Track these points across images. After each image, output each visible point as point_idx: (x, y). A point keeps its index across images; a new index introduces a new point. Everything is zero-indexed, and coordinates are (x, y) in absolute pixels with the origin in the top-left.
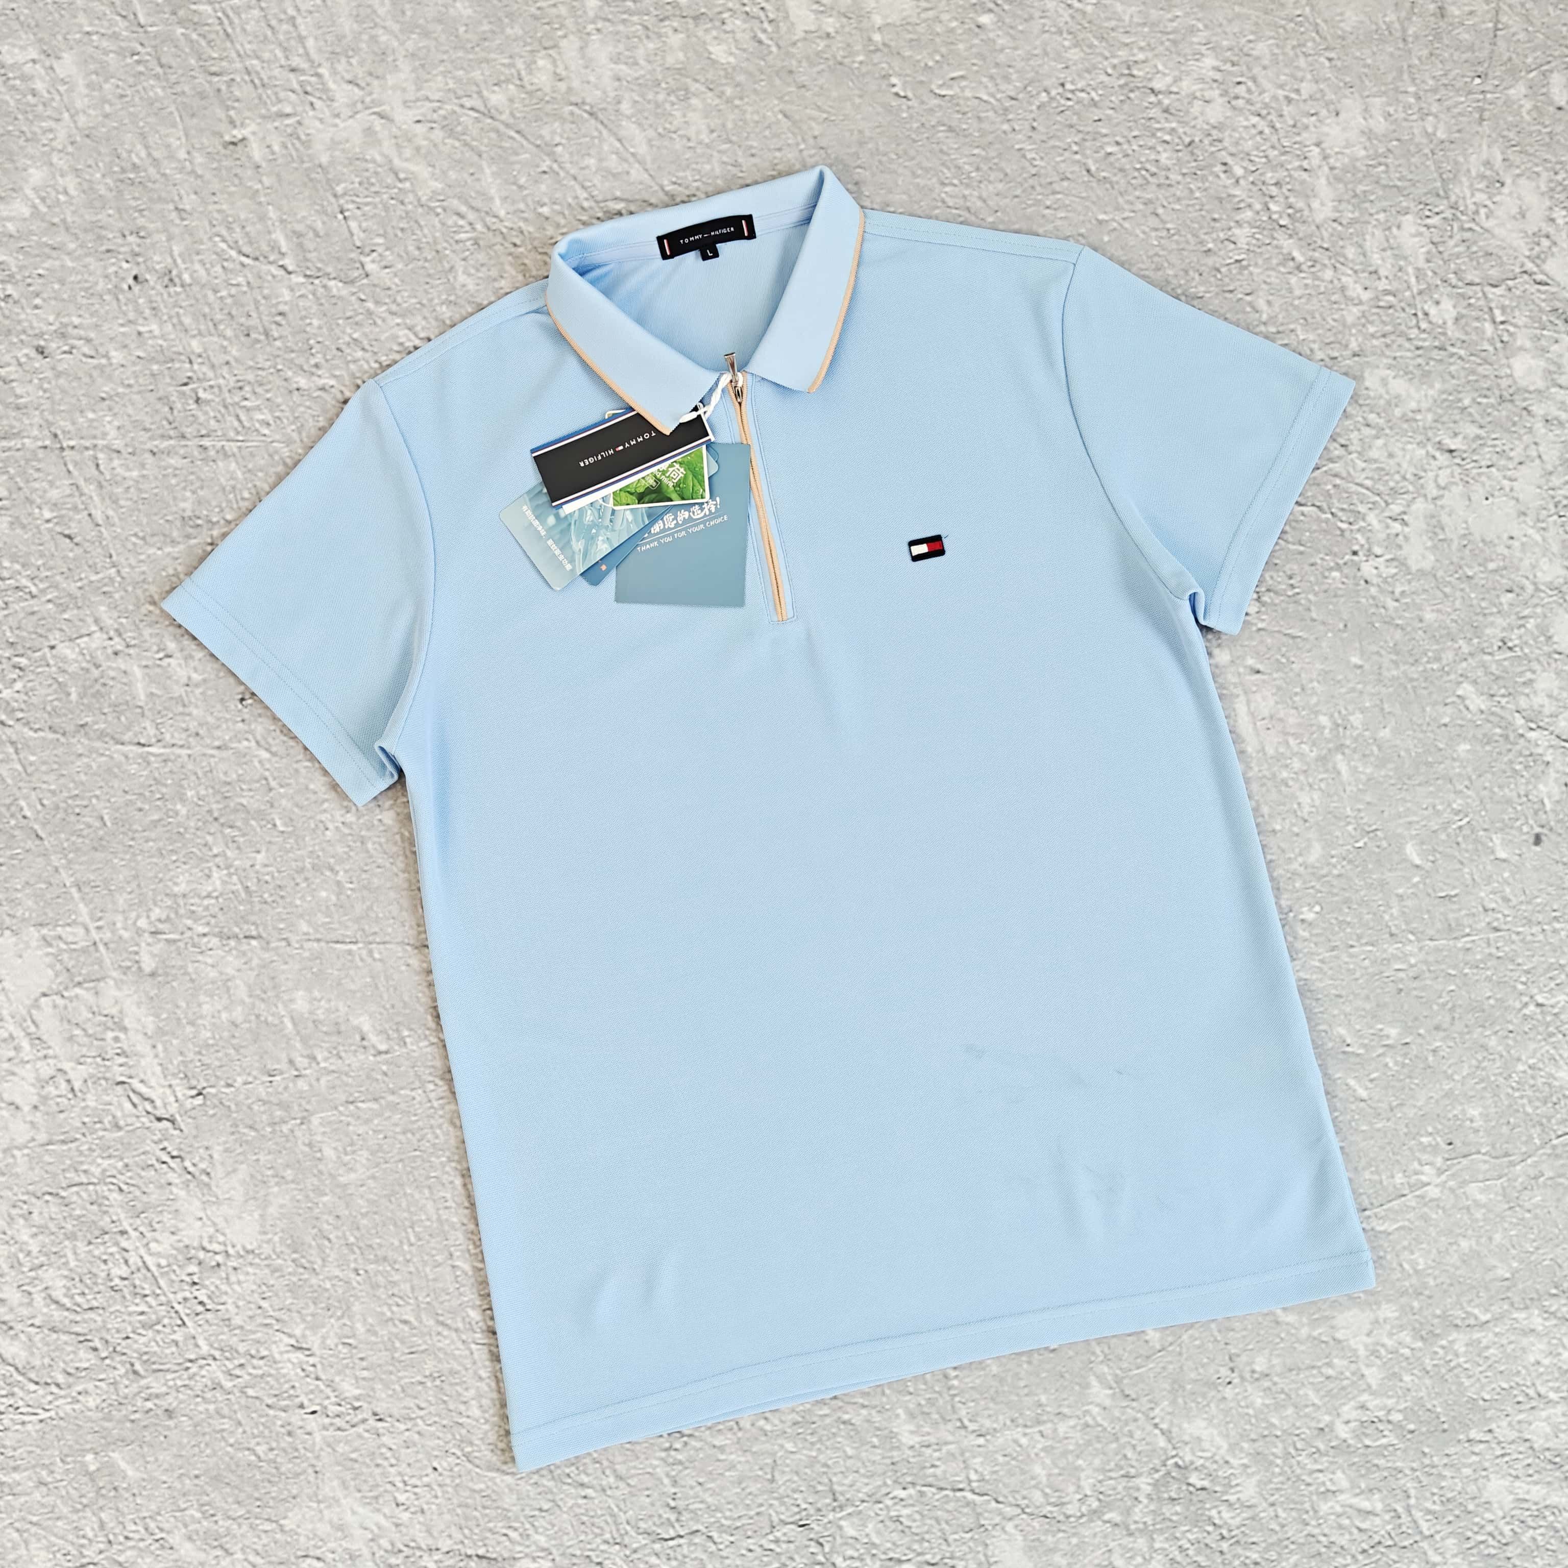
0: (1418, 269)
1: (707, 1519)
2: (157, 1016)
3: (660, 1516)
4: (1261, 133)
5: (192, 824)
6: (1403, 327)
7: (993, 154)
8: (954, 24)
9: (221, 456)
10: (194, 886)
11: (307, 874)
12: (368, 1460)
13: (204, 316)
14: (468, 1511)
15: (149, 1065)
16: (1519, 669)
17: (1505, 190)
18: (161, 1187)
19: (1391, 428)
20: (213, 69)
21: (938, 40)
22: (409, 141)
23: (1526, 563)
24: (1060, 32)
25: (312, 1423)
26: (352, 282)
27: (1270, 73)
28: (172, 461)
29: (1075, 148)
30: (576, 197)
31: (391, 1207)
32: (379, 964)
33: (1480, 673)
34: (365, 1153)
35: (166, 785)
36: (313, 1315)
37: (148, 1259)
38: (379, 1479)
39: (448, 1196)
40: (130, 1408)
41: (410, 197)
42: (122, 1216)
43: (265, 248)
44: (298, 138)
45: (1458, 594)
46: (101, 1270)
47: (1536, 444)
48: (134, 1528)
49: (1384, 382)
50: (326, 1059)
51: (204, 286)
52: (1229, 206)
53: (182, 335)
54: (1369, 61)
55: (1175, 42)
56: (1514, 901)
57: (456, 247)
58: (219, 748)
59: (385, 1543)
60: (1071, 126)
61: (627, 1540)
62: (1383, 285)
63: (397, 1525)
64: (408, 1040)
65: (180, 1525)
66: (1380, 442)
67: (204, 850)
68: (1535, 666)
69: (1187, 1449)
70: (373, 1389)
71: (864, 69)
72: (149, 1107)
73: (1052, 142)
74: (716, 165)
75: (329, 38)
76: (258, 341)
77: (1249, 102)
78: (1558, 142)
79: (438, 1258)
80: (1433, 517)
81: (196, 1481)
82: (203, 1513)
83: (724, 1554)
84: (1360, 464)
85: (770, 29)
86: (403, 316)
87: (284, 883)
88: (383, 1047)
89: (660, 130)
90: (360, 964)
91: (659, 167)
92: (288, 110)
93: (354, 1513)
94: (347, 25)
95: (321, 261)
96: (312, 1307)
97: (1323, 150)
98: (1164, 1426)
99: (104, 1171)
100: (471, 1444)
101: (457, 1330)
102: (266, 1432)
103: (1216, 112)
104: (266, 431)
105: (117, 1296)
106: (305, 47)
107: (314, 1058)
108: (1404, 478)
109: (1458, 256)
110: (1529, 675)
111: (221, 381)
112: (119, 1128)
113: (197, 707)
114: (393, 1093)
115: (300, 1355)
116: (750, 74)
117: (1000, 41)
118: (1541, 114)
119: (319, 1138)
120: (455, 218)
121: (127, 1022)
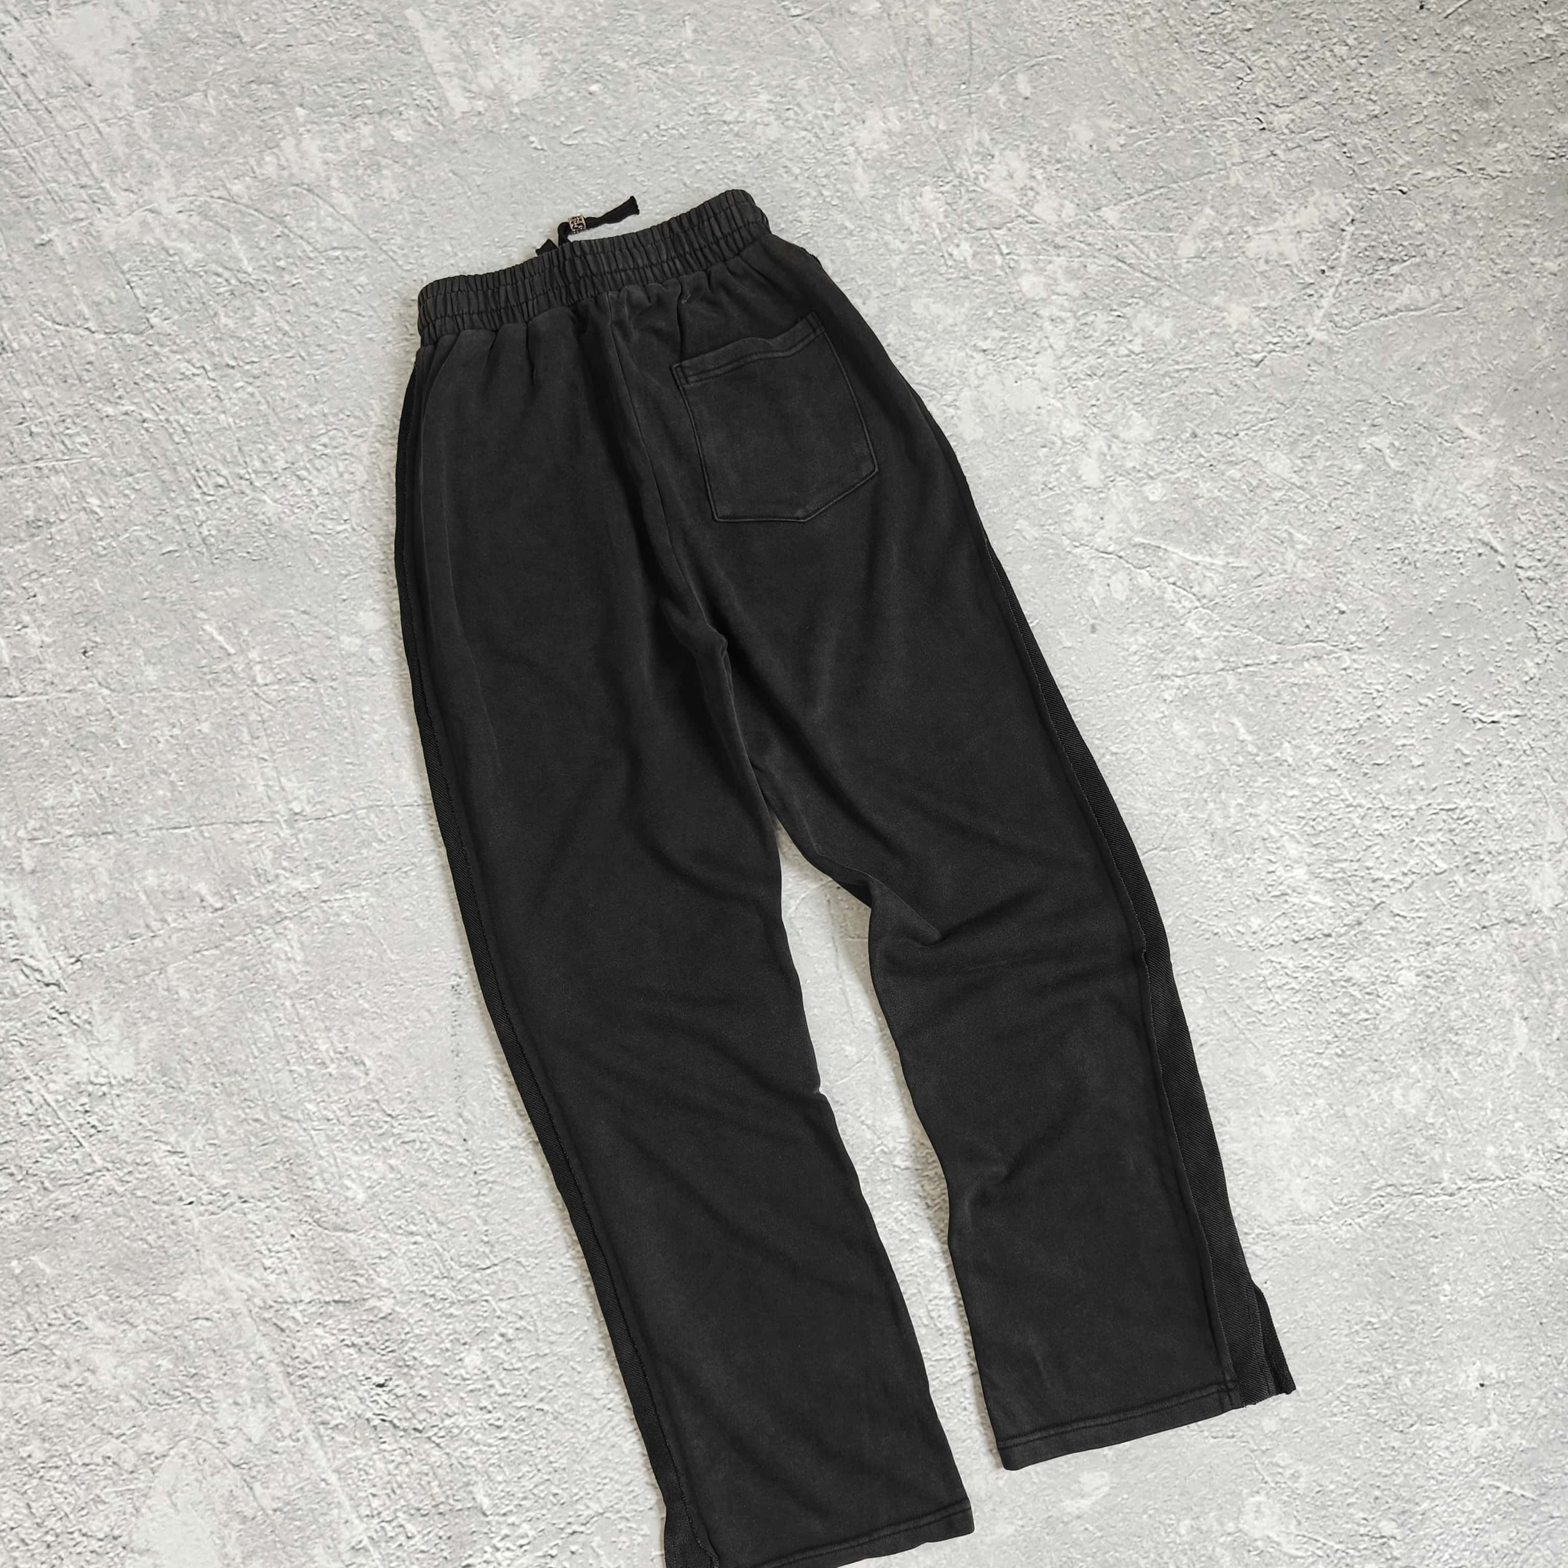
0: (939, 224)
1: (513, 1247)
2: (39, 904)
3: (477, 1251)
4: (809, 142)
5: (54, 752)
6: (935, 266)
7: (612, 181)
8: (572, 94)
9: (53, 472)
10: (60, 799)
11: (148, 779)
12: (238, 1235)
13: (31, 372)
14: (323, 1266)
15: (36, 942)
16: (1060, 504)
17: (996, 160)
18: (54, 1038)
19: (937, 340)
20: (23, 194)
21: (561, 106)
22: (175, 226)
23: (1053, 424)
24: (651, 90)
25: (191, 1211)
26: (141, 333)
27: (810, 99)
28: (16, 481)
29: (673, 169)
30: (304, 251)
31: (237, 1030)
32: (209, 842)
33: (1031, 510)
34: (213, 991)
35: (31, 725)
36: (183, 1125)
37: (47, 1096)
38: (248, 1249)
39: (281, 1015)
40: (44, 1218)
41: (180, 266)
42: (25, 1065)
43: (73, 316)
44: (91, 235)
45: (1005, 454)
46: (11, 1111)
47: (1047, 337)
48: (55, 1316)
49: (927, 307)
50: (175, 920)
51: (28, 350)
52: (793, 196)
53: (15, 388)
54: (882, 83)
55: (736, 87)
56: (1083, 677)
57: (217, 298)
58: (70, 691)
59: (258, 1301)
60: (668, 155)
61: (452, 1274)
62: (915, 237)
63: (267, 1286)
64: (237, 897)
65: (92, 1308)
66: (930, 351)
67: (65, 770)
68: (1073, 500)
69: (889, 1138)
70: (237, 1178)
71: (509, 133)
72: (38, 976)
73: (655, 168)
74: (406, 215)
75: (107, 161)
76: (74, 385)
77: (797, 121)
78: (1029, 122)
79: (278, 1065)
80: (978, 400)
81: (102, 1271)
82: (110, 1296)
83: (531, 1274)
84: (917, 369)
85: (435, 114)
86: (182, 353)
87: (130, 787)
88: (218, 905)
89: (362, 195)
90: (194, 843)
91: (364, 222)
92: (82, 216)
93: (231, 1279)
94: (120, 150)
95: (116, 320)
96: (182, 1119)
97: (857, 148)
98: (869, 1122)
99: (7, 1031)
100: (319, 1211)
101: (298, 1121)
102: (155, 1224)
103: (774, 131)
104: (85, 450)
105: (26, 1129)
106: (90, 170)
107: (164, 921)
108: (952, 375)
109: (968, 210)
110: (1068, 507)
111: (48, 418)
112: (16, 996)
113: (50, 662)
114: (230, 940)
115: (176, 1158)
116: (424, 147)
117: (608, 102)
118: (1013, 104)
119: (175, 983)
120: (214, 277)
121: (16, 912)
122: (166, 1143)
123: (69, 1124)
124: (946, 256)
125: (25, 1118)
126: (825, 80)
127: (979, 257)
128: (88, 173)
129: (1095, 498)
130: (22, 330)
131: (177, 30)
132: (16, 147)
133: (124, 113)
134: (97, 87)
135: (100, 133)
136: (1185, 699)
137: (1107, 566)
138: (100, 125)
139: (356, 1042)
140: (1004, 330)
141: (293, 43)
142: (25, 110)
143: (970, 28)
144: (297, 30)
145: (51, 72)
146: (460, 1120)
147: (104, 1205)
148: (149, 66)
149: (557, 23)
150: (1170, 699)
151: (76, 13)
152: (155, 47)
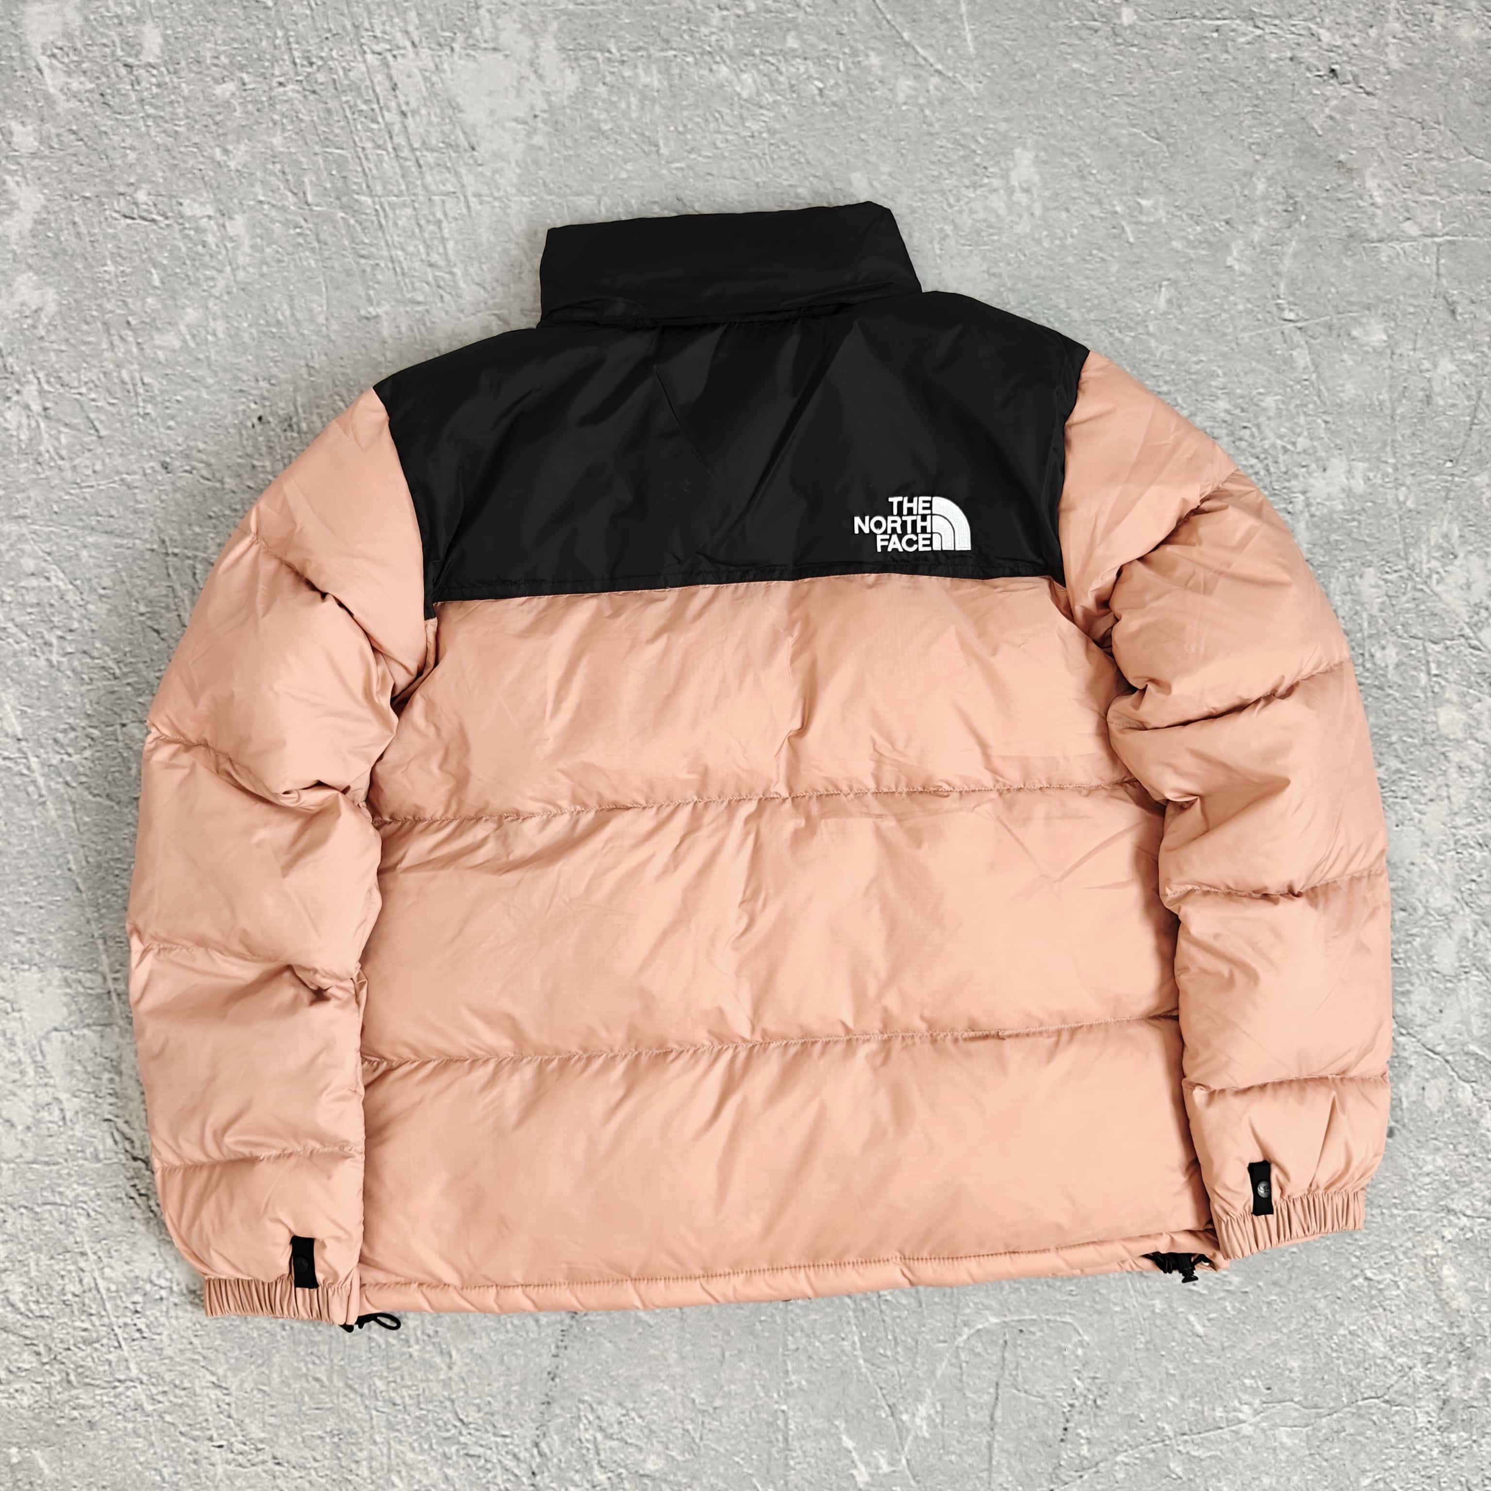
122: (213, 1374)
123: (114, 1319)
124: (1367, 655)
125: (69, 1297)
126: (1297, 406)
127: (1402, 668)
128: (441, 250)
129: (1441, 986)
130: (316, 411)
131: (591, 115)
132: (371, 196)
133: (501, 193)
134: (481, 153)
135: (469, 208)
136: (1466, 1244)
137: (1430, 1067)
138: (472, 199)
139: (449, 1329)
140: (1403, 762)
141: (715, 172)
142: (392, 155)
143: (1479, 398)
144: (724, 158)
145: (435, 120)
146: (535, 1451)
147: (126, 1419)
148: (547, 147)
149: (1018, 242)
150: (1450, 1237)
151: (482, 59)
152: (560, 127)
